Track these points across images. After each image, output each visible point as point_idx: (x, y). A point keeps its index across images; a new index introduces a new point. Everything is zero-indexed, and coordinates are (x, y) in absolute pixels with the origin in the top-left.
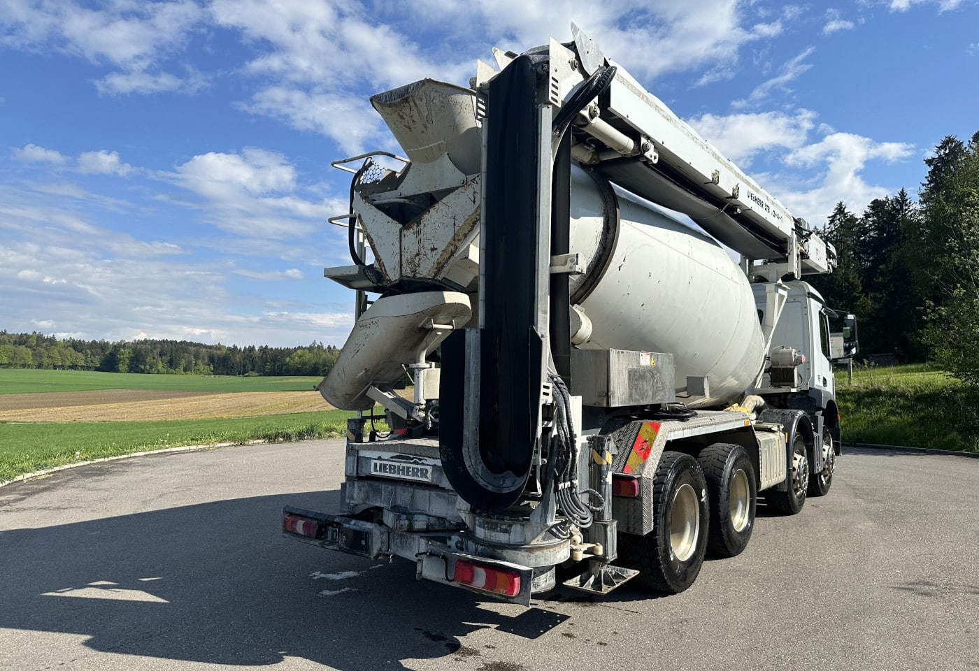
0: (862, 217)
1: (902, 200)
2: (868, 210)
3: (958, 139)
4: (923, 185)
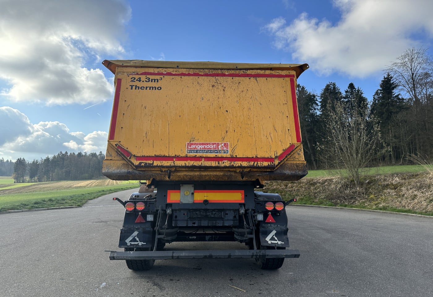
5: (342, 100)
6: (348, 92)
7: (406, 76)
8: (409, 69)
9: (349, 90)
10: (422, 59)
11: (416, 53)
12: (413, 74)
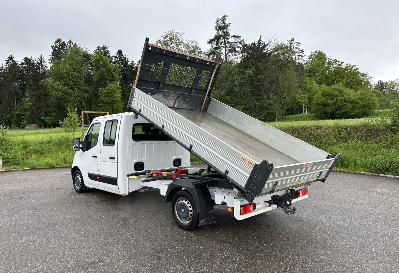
0: (20, 64)
1: (41, 59)
2: (23, 62)
3: (63, 40)
4: (50, 56)
6: (117, 58)
11: (176, 35)
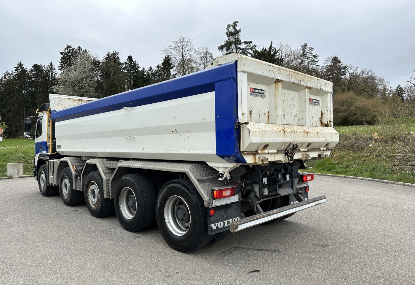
5: (122, 70)
6: (127, 64)
7: (179, 59)
8: (181, 54)
9: (128, 62)
10: (190, 47)
11: (187, 41)
12: (183, 58)
